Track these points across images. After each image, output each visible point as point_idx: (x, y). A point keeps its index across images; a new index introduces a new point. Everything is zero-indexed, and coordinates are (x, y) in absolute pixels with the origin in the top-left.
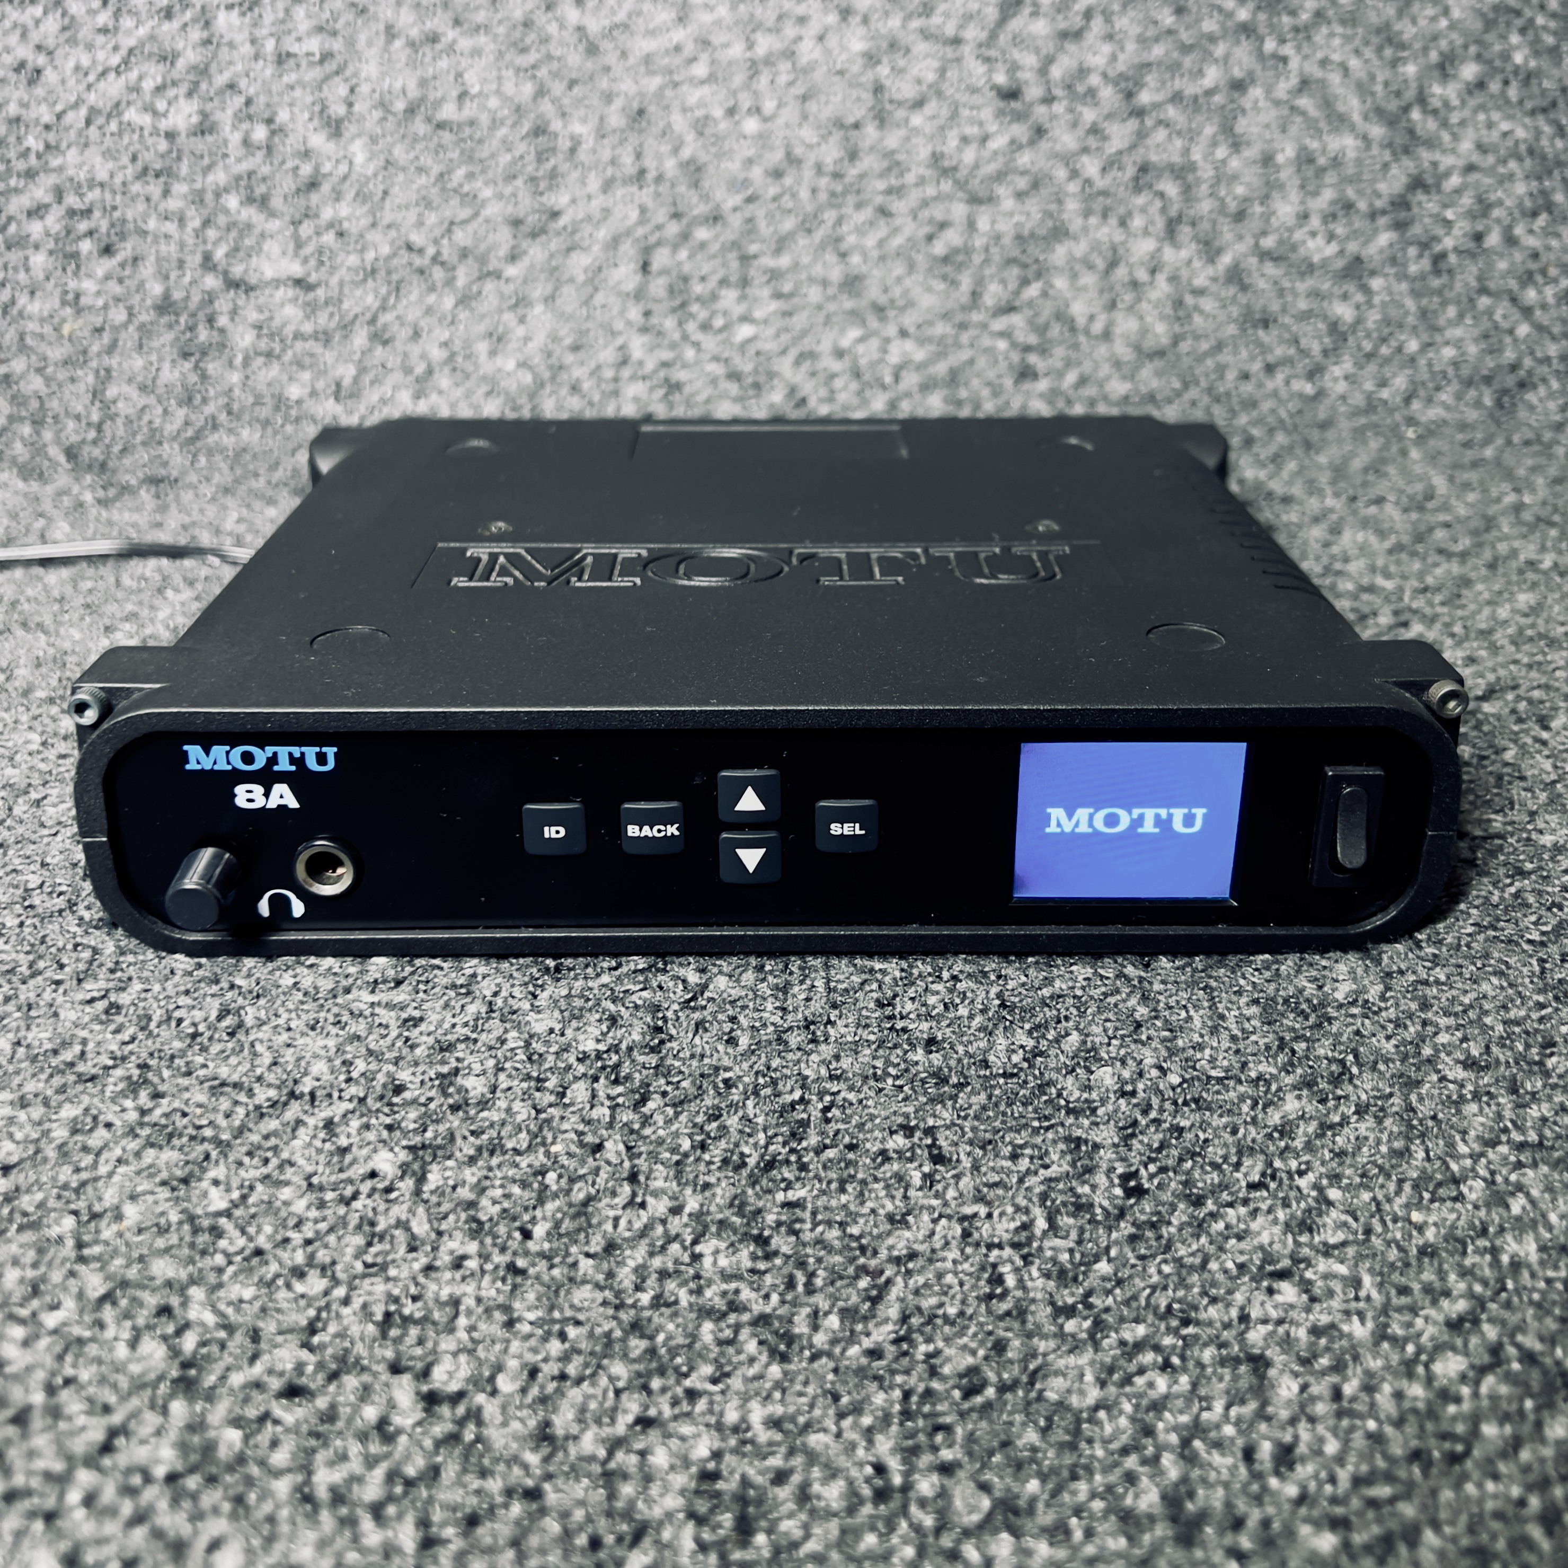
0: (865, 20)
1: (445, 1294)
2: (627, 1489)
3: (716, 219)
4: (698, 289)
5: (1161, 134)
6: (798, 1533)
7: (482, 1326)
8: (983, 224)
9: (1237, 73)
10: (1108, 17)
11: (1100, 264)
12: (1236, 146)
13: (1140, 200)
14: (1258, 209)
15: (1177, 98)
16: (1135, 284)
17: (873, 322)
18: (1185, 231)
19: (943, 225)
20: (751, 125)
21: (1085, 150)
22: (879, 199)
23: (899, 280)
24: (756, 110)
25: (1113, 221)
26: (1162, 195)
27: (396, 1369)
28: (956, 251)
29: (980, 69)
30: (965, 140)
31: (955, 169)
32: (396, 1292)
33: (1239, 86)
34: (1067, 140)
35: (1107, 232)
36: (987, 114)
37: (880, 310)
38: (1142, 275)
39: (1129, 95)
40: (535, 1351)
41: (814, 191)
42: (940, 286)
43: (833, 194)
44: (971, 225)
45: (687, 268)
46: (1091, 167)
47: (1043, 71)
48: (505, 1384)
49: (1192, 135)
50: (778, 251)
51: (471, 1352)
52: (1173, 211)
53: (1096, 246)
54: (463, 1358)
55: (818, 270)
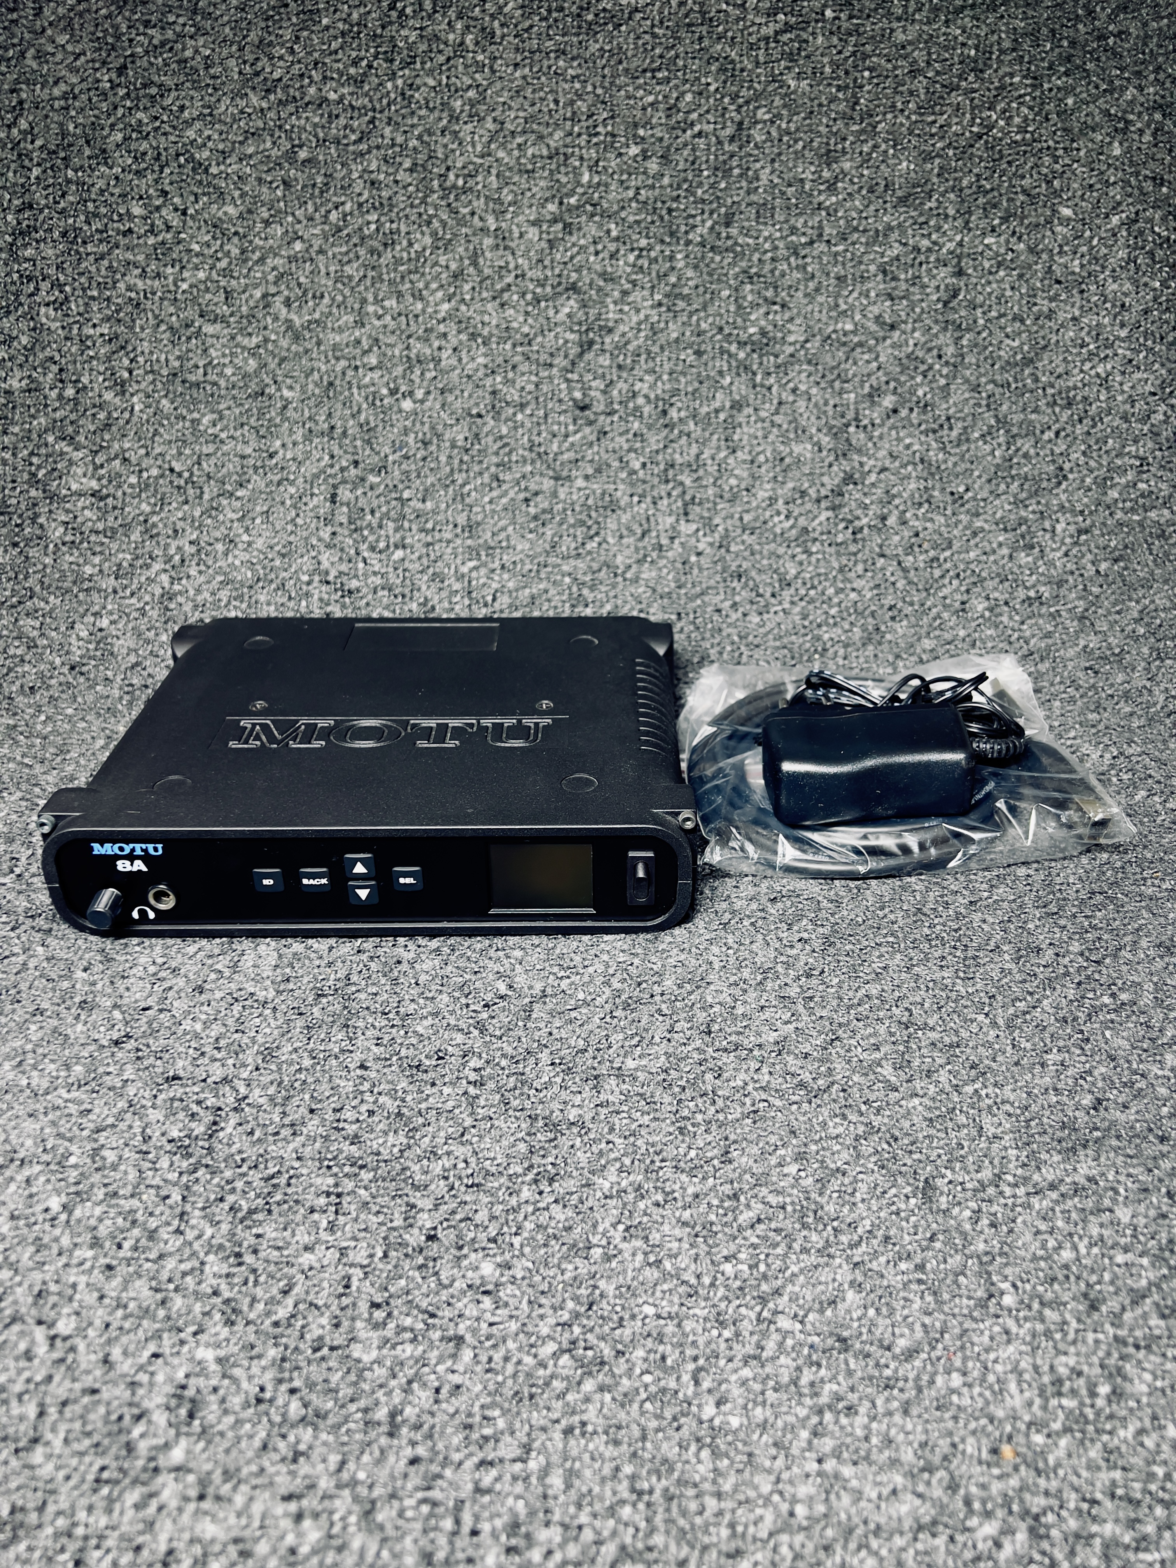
2: (141, 1392)
6: (215, 1421)
7: (87, 1299)
32: (47, 1278)
40: (110, 1314)
48: (91, 1333)
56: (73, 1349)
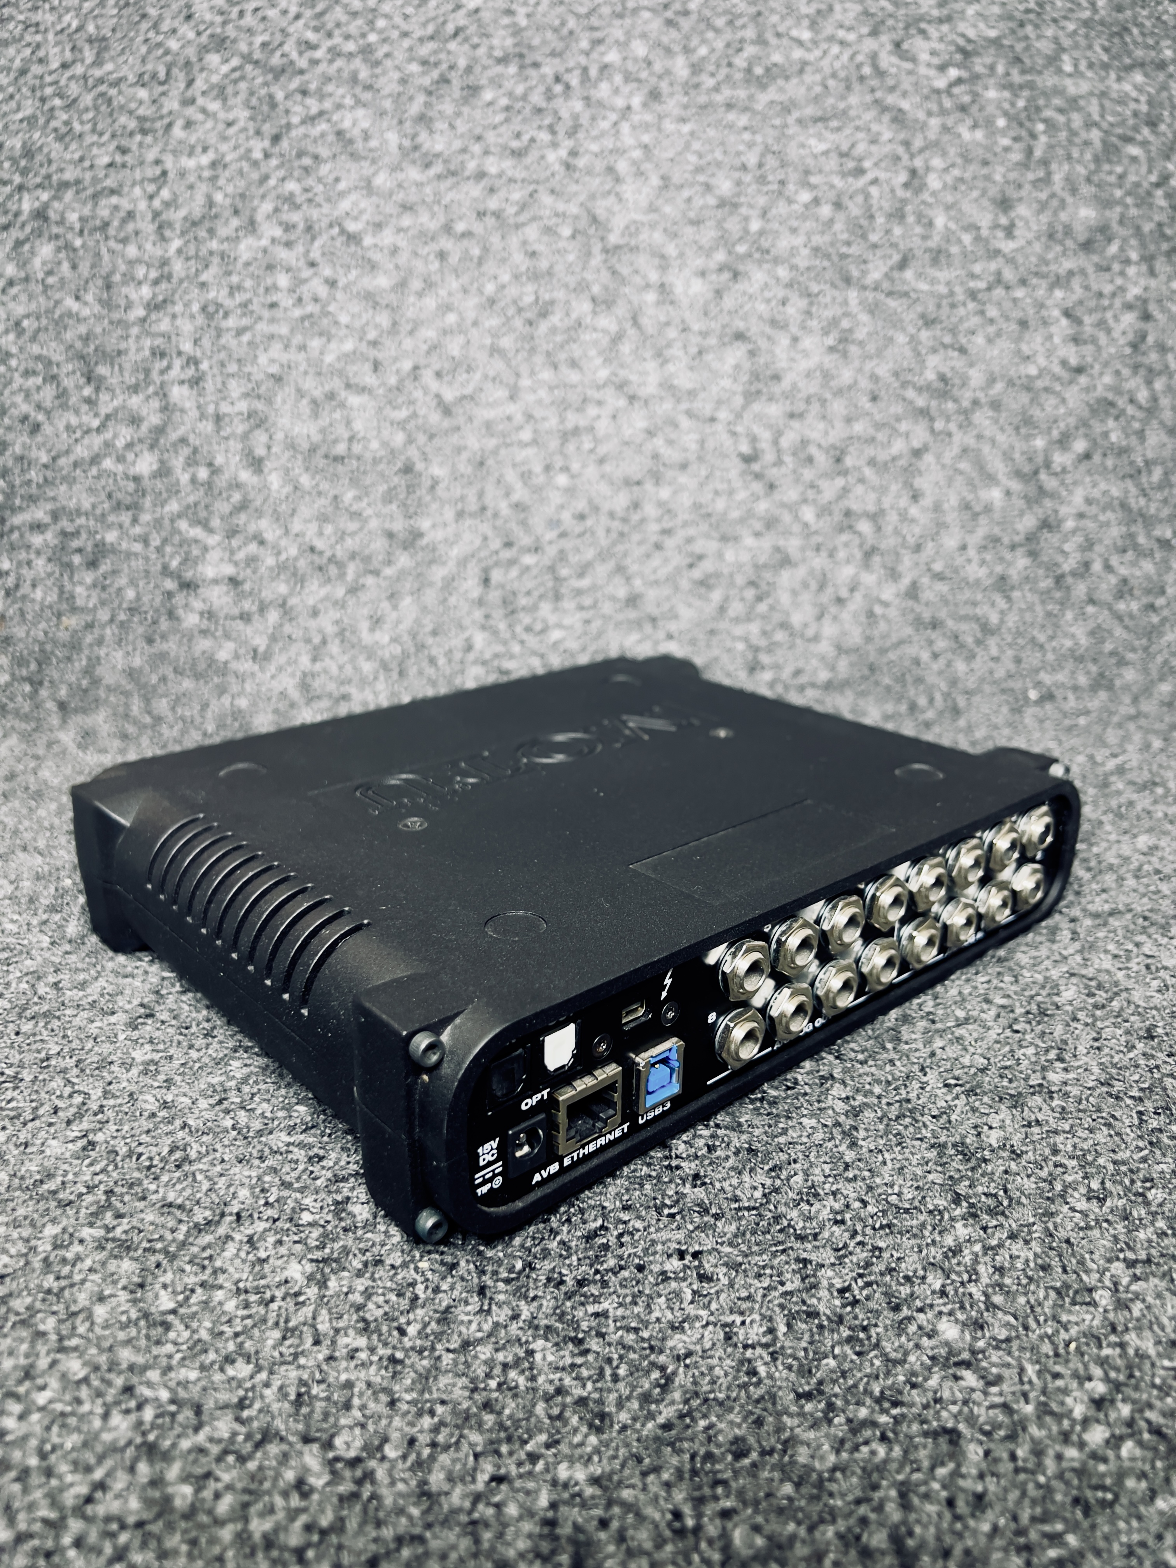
0: (646, 402)
1: (343, 1377)
3: (536, 550)
4: (523, 601)
5: (859, 490)
7: (372, 1405)
8: (730, 555)
9: (916, 444)
10: (823, 402)
11: (814, 585)
12: (915, 497)
13: (845, 537)
14: (930, 544)
15: (872, 462)
16: (840, 601)
17: (648, 628)
18: (876, 559)
19: (700, 557)
20: (562, 480)
21: (805, 501)
22: (654, 538)
23: (668, 598)
24: (566, 469)
25: (824, 554)
26: (860, 534)
27: (307, 1440)
28: (709, 576)
29: (727, 442)
30: (717, 493)
31: (709, 515)
32: (305, 1377)
33: (917, 453)
34: (792, 494)
35: (819, 562)
36: (734, 474)
37: (653, 620)
38: (844, 593)
39: (838, 460)
40: (412, 1424)
41: (608, 531)
42: (697, 603)
43: (622, 534)
44: (720, 556)
45: (516, 585)
46: (808, 514)
47: (776, 442)
48: (390, 1452)
49: (883, 490)
50: (581, 575)
51: (363, 1426)
52: (867, 547)
53: (811, 572)
54: (357, 1431)
55: (610, 590)
56: (369, 1476)
